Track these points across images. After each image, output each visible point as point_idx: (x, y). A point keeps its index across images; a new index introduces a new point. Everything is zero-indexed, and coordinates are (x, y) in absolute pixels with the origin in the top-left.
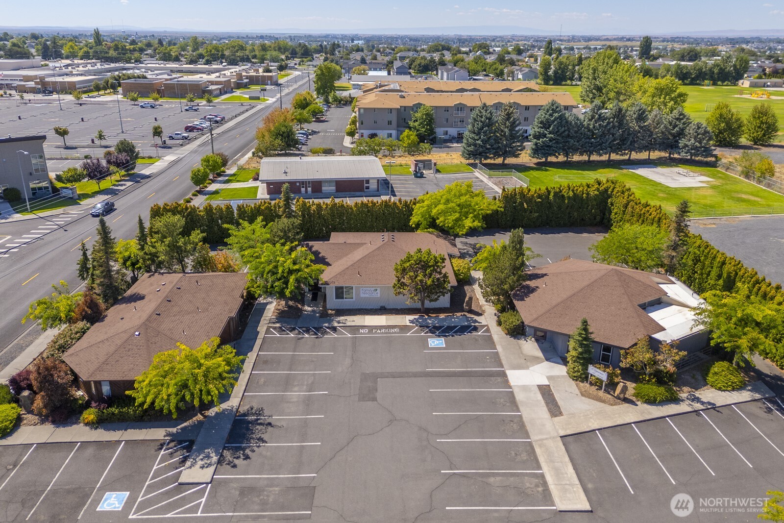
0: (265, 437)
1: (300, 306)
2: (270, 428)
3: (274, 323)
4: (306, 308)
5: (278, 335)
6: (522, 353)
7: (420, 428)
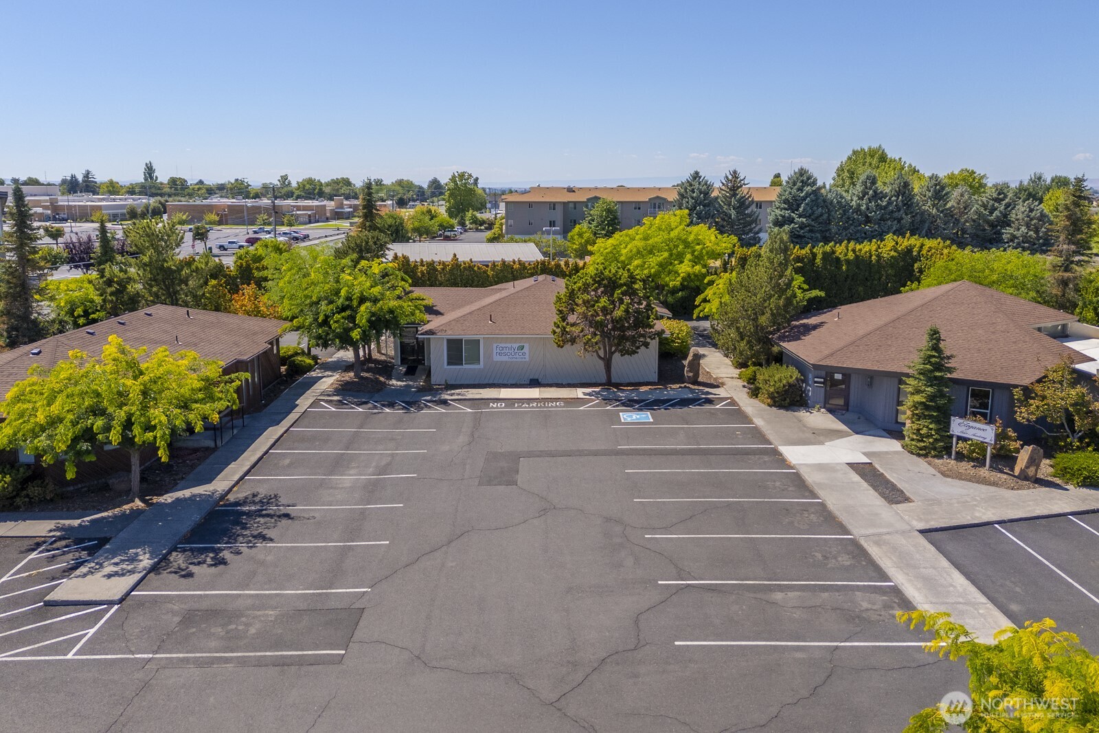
0: (269, 533)
1: (382, 379)
2: (284, 522)
3: (329, 395)
4: (394, 382)
5: (334, 409)
6: (805, 426)
7: (608, 520)
